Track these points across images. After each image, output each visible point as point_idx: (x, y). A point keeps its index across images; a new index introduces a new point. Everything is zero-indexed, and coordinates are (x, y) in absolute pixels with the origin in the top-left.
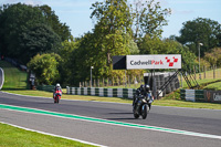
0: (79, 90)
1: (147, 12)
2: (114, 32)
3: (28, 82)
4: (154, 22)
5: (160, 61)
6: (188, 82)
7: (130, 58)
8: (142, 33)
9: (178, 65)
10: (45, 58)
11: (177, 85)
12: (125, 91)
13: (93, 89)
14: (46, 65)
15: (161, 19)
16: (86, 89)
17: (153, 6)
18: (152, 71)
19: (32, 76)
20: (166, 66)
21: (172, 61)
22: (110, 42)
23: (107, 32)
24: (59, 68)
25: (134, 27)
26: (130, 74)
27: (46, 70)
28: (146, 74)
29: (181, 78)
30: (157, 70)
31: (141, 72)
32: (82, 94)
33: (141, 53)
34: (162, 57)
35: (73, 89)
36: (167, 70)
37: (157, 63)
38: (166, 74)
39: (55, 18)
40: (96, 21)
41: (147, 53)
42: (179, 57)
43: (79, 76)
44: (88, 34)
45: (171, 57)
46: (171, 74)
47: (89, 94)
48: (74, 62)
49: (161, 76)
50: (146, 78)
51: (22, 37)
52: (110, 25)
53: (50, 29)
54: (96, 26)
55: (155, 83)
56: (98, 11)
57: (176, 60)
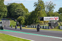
0: (31, 26)
1: (49, 5)
2: (40, 11)
3: (17, 24)
4: (51, 8)
5: (53, 18)
6: (61, 24)
8: (48, 11)
9: (58, 20)
10: (21, 18)
11: (58, 25)
12: (43, 27)
13: (34, 26)
14: (22, 20)
15: (53, 7)
16: (32, 26)
17: (51, 4)
18: (51, 21)
22: (39, 13)
23: (38, 11)
24: (25, 20)
25: (46, 9)
26: (45, 22)
27: (22, 21)
28: (49, 22)
29: (58, 23)
30: (52, 21)
31: (48, 21)
32: (32, 27)
33: (48, 16)
35: (29, 26)
36: (55, 21)
38: (54, 22)
39: (24, 7)
40: (35, 7)
41: (49, 16)
44: (33, 11)
45: (56, 17)
46: (56, 22)
47: (33, 28)
48: (29, 19)
49: (53, 23)
50: (49, 23)
51: (15, 12)
52: (39, 9)
53: (23, 10)
54: (35, 9)
57: (57, 18)
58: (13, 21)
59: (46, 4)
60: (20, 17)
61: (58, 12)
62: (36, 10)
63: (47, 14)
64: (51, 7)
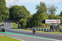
0: (32, 29)
1: (51, 8)
2: (42, 13)
3: (19, 27)
5: (55, 21)
7: (46, 20)
8: (50, 13)
11: (59, 28)
12: (45, 29)
13: (36, 29)
14: (23, 22)
15: (55, 10)
17: (53, 6)
18: (52, 24)
19: (20, 25)
20: (56, 23)
21: (58, 21)
22: (41, 16)
23: (40, 13)
24: (27, 23)
25: (47, 12)
26: (46, 25)
27: (23, 23)
28: (51, 25)
29: (60, 26)
30: (54, 24)
31: (49, 24)
33: (49, 19)
34: (55, 20)
35: (31, 29)
36: (56, 24)
37: (54, 22)
38: (56, 25)
39: (26, 9)
40: (37, 10)
41: (51, 19)
42: (60, 20)
43: (32, 25)
44: (35, 14)
45: (57, 20)
46: (58, 25)
48: (31, 21)
49: (55, 25)
50: (51, 26)
51: (17, 14)
52: (41, 11)
53: (25, 12)
55: (53, 27)
56: (38, 7)
57: (59, 21)
58: (15, 23)
59: (47, 7)
60: (22, 20)
61: (59, 15)
62: (37, 12)
63: (49, 17)
64: (53, 10)
